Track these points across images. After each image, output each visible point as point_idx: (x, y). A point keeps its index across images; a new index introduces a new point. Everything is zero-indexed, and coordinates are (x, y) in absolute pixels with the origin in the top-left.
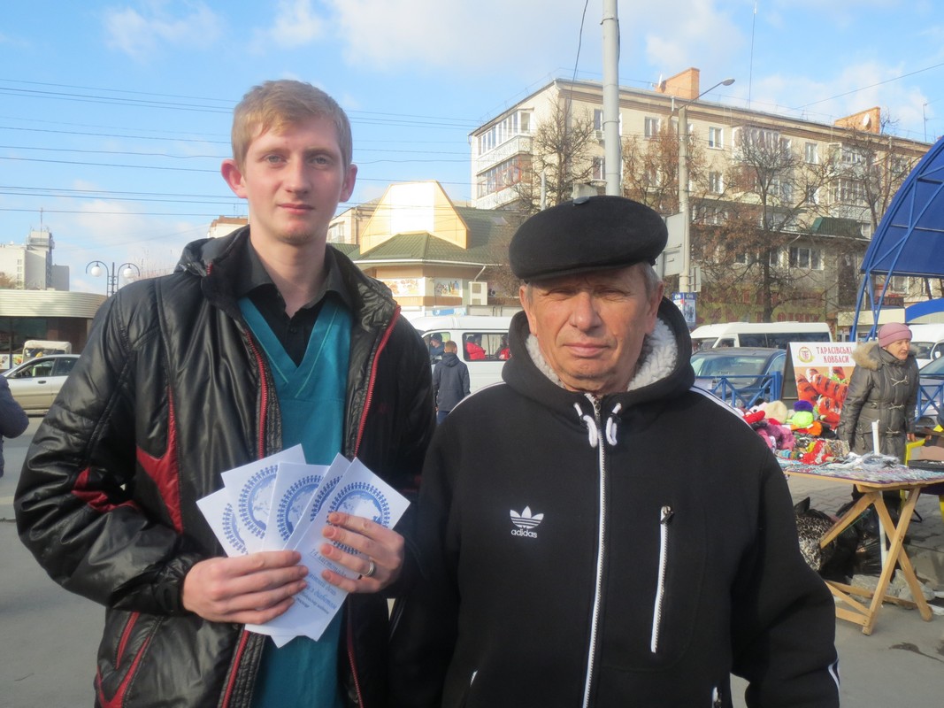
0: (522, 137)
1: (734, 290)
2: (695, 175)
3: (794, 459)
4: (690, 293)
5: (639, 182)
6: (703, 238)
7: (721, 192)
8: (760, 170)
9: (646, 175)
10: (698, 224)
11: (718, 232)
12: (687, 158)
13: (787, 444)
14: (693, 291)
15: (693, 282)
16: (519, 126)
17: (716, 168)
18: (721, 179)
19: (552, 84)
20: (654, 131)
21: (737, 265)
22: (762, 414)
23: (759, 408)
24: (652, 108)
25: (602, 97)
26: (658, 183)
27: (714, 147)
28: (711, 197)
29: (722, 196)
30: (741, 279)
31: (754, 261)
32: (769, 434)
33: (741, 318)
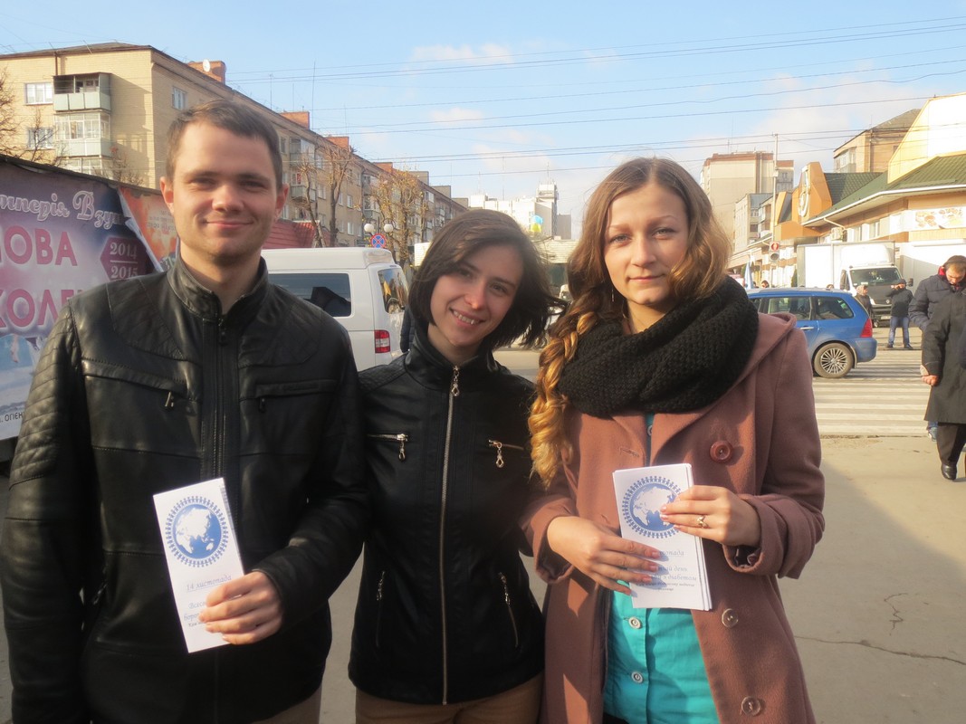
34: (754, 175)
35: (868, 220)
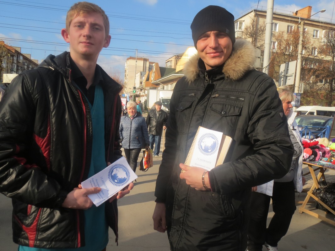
0: (239, 31)
1: (317, 93)
2: (305, 48)
3: (329, 162)
4: (299, 93)
5: (283, 50)
6: (306, 72)
7: (316, 55)
8: (332, 47)
9: (286, 47)
10: (305, 67)
11: (312, 71)
12: (303, 41)
13: (327, 155)
14: (300, 92)
15: (300, 89)
16: (238, 27)
17: (315, 45)
18: (317, 50)
19: (252, 11)
20: (291, 30)
21: (319, 84)
22: (318, 142)
23: (317, 140)
24: (291, 21)
25: (266, 15)
26: (290, 51)
27: (315, 37)
28: (311, 57)
29: (316, 56)
30: (320, 90)
31: (326, 82)
32: (319, 151)
33: (319, 104)
34: (143, 66)
35: (170, 83)
